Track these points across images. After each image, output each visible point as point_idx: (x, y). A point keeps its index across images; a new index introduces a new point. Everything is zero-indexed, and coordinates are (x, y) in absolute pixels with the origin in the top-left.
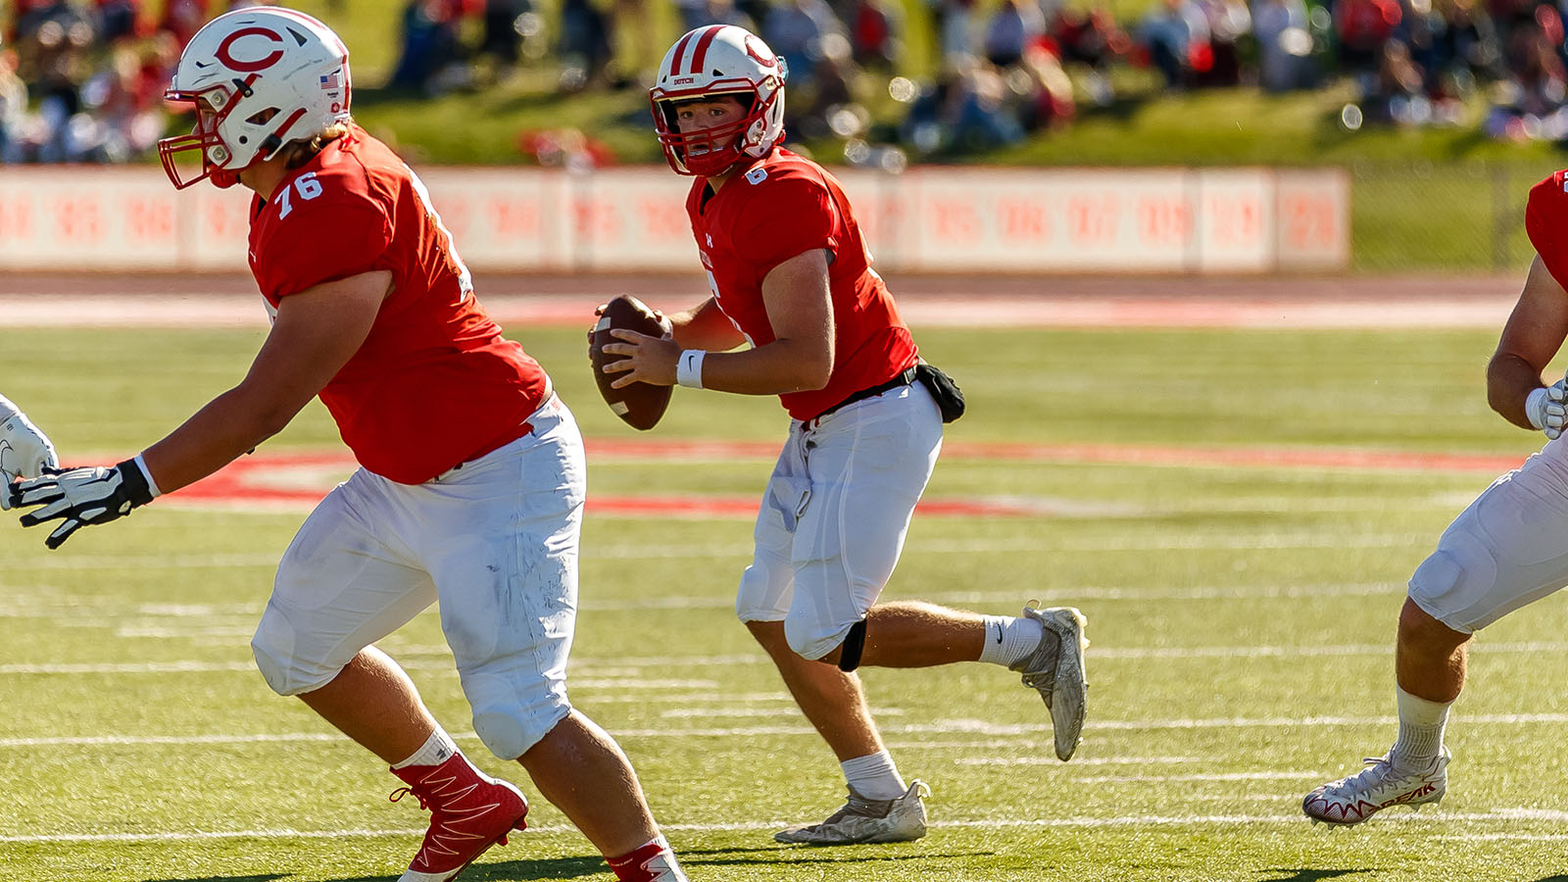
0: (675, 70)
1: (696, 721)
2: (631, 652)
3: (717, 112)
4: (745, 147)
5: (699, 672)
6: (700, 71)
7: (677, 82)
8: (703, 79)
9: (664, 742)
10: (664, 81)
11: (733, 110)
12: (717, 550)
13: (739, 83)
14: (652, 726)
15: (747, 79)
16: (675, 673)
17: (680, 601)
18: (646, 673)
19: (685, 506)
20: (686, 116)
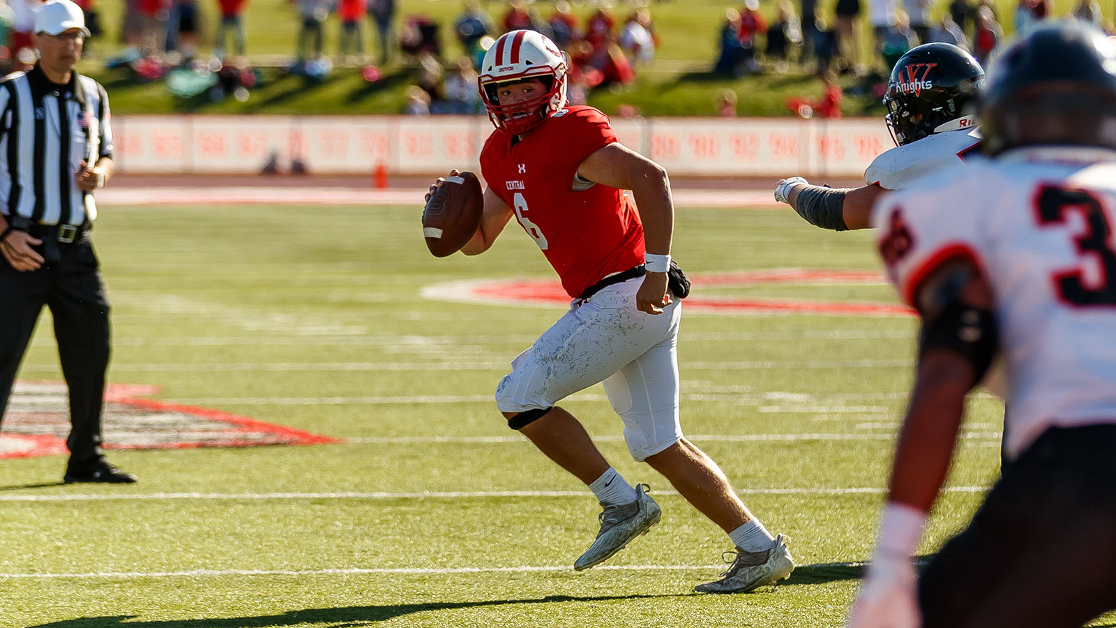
0: (499, 61)
1: (875, 431)
2: (840, 390)
3: (528, 91)
4: (549, 112)
5: (878, 403)
6: (517, 62)
7: (501, 70)
8: (520, 67)
9: (856, 442)
10: (490, 69)
11: (538, 88)
12: (890, 333)
13: (543, 69)
14: (851, 432)
15: (548, 66)
16: (865, 403)
17: (868, 363)
18: (848, 403)
19: (874, 309)
20: (505, 93)
